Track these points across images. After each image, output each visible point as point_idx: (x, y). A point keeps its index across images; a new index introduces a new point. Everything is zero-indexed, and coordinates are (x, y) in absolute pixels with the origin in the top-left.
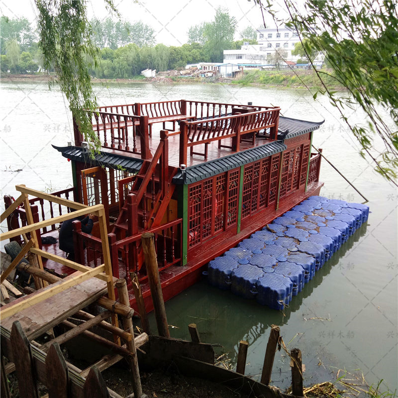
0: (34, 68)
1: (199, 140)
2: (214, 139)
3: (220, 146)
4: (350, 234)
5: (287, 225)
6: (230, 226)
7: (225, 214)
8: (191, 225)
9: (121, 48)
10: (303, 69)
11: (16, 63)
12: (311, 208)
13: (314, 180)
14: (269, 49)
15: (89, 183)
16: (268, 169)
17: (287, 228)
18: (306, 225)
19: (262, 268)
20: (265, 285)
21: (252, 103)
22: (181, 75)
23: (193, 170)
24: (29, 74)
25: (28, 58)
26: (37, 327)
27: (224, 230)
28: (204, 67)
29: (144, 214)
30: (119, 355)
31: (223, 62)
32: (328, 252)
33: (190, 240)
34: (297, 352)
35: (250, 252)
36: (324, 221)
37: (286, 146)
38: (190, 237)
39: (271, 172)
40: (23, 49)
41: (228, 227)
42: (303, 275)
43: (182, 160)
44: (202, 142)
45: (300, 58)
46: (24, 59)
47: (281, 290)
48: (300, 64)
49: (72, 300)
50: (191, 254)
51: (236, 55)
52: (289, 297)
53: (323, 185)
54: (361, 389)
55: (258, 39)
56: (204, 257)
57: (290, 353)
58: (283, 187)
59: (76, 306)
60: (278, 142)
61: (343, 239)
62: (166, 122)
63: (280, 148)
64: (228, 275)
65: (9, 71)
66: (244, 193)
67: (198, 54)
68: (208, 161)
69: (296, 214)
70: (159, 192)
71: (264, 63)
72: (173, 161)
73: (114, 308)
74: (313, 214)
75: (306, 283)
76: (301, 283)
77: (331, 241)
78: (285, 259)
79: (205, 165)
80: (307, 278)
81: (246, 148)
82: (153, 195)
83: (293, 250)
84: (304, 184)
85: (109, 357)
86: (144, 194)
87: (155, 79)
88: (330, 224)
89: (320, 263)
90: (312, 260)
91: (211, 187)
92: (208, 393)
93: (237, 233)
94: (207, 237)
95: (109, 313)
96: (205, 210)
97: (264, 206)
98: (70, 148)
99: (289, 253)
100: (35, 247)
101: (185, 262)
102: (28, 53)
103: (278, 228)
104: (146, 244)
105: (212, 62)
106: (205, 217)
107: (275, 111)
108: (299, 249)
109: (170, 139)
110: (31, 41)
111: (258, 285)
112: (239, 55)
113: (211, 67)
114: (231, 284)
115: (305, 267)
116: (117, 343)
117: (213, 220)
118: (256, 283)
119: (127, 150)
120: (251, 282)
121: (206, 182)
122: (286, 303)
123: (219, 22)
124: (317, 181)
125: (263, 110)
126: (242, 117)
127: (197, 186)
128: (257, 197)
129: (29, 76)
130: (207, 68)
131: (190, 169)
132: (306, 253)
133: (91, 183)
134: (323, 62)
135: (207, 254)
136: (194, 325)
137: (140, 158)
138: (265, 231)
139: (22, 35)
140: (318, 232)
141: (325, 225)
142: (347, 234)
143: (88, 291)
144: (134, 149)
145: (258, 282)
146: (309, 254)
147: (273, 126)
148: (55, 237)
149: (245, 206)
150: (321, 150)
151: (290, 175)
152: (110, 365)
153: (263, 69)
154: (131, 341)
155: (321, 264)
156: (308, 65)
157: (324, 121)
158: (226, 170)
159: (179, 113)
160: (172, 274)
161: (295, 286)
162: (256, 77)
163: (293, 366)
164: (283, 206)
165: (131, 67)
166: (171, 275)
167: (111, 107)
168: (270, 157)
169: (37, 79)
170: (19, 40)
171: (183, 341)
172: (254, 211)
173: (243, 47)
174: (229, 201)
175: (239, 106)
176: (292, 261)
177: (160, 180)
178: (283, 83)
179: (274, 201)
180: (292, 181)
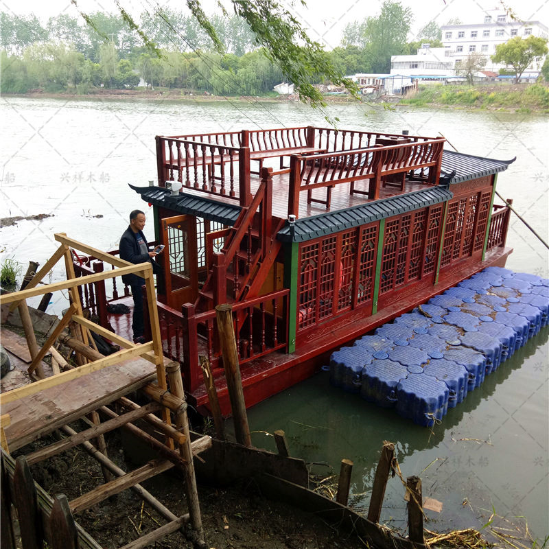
0: (134, 81)
1: (318, 182)
2: (340, 181)
3: (352, 191)
4: (542, 324)
5: (448, 306)
6: (362, 303)
7: (354, 285)
8: (303, 299)
9: (249, 53)
10: (509, 83)
11: (112, 74)
12: (485, 285)
13: (498, 244)
14: (460, 53)
15: (172, 237)
16: (424, 226)
17: (449, 311)
18: (476, 308)
19: (407, 366)
20: (408, 391)
21: (408, 131)
22: (329, 91)
23: (307, 223)
24: (128, 89)
25: (127, 68)
26: (60, 414)
27: (352, 308)
28: (362, 80)
29: (236, 280)
30: (169, 462)
31: (389, 73)
32: (505, 348)
33: (300, 319)
34: (415, 481)
35: (392, 342)
36: (504, 304)
37: (452, 194)
38: (300, 315)
39: (428, 230)
40: (121, 55)
41: (358, 304)
42: (466, 379)
43: (292, 208)
44: (323, 184)
45: (505, 67)
46: (122, 69)
47: (431, 399)
48: (505, 75)
49: (111, 384)
50: (301, 339)
51: (410, 62)
52: (442, 409)
53: (511, 252)
54: (521, 544)
55: (444, 39)
56: (321, 343)
57: (406, 481)
58: (446, 253)
59: (114, 393)
60: (440, 188)
61: (531, 331)
62: (284, 157)
63: (442, 196)
64: (357, 373)
65: (102, 85)
66: (385, 258)
67: (354, 61)
68: (331, 211)
69: (462, 292)
70: (258, 251)
71: (449, 74)
72: (279, 209)
73: (163, 398)
74: (488, 293)
75: (469, 391)
76: (462, 391)
77: (511, 334)
78: (440, 356)
79: (325, 217)
80: (472, 384)
81: (390, 195)
82: (249, 254)
83: (453, 344)
84: (481, 250)
85: (155, 462)
86: (236, 253)
87: (293, 97)
88: (513, 308)
89: (492, 365)
90: (481, 359)
91: (335, 247)
92: (296, 525)
93: (371, 314)
94: (326, 317)
95: (156, 406)
96: (325, 279)
97: (415, 278)
98: (152, 189)
99: (447, 347)
100: (78, 314)
101: (292, 348)
102: (127, 61)
103: (435, 311)
104: (221, 319)
105: (375, 73)
106: (324, 290)
107: (436, 144)
108: (463, 342)
109: (275, 179)
110: (131, 44)
111: (399, 389)
112: (413, 62)
113: (371, 80)
114: (361, 386)
115: (469, 369)
116: (169, 445)
117: (336, 295)
118: (396, 387)
119: (222, 194)
120: (390, 385)
121: (327, 240)
122: (438, 417)
123: (388, 16)
124: (502, 246)
125: (421, 141)
126: (384, 151)
127: (313, 246)
128: (405, 265)
129: (128, 91)
130: (367, 82)
131: (303, 222)
132: (473, 348)
133: (179, 237)
134: (540, 73)
135: (324, 341)
136: (281, 433)
137: (239, 205)
138: (415, 315)
139: (120, 37)
140: (494, 319)
141: (505, 309)
142: (537, 323)
143: (133, 375)
144: (232, 193)
145: (398, 385)
146: (477, 350)
147: (434, 165)
148: (128, 305)
149: (385, 277)
150: (510, 201)
151: (459, 236)
152: (157, 472)
153: (448, 82)
154: (184, 444)
155: (494, 367)
156: (515, 77)
157: (515, 159)
158: (355, 225)
159: (304, 144)
160: (272, 363)
161: (452, 394)
162: (436, 95)
163: (408, 499)
164: (445, 280)
165: (261, 80)
166: (271, 365)
167: (209, 136)
168: (428, 208)
169: (137, 96)
170: (117, 44)
171: (268, 452)
172: (400, 284)
173: (420, 51)
174: (362, 268)
175: (387, 136)
176: (451, 359)
177: (260, 235)
178: (475, 103)
179: (432, 272)
180: (462, 244)
